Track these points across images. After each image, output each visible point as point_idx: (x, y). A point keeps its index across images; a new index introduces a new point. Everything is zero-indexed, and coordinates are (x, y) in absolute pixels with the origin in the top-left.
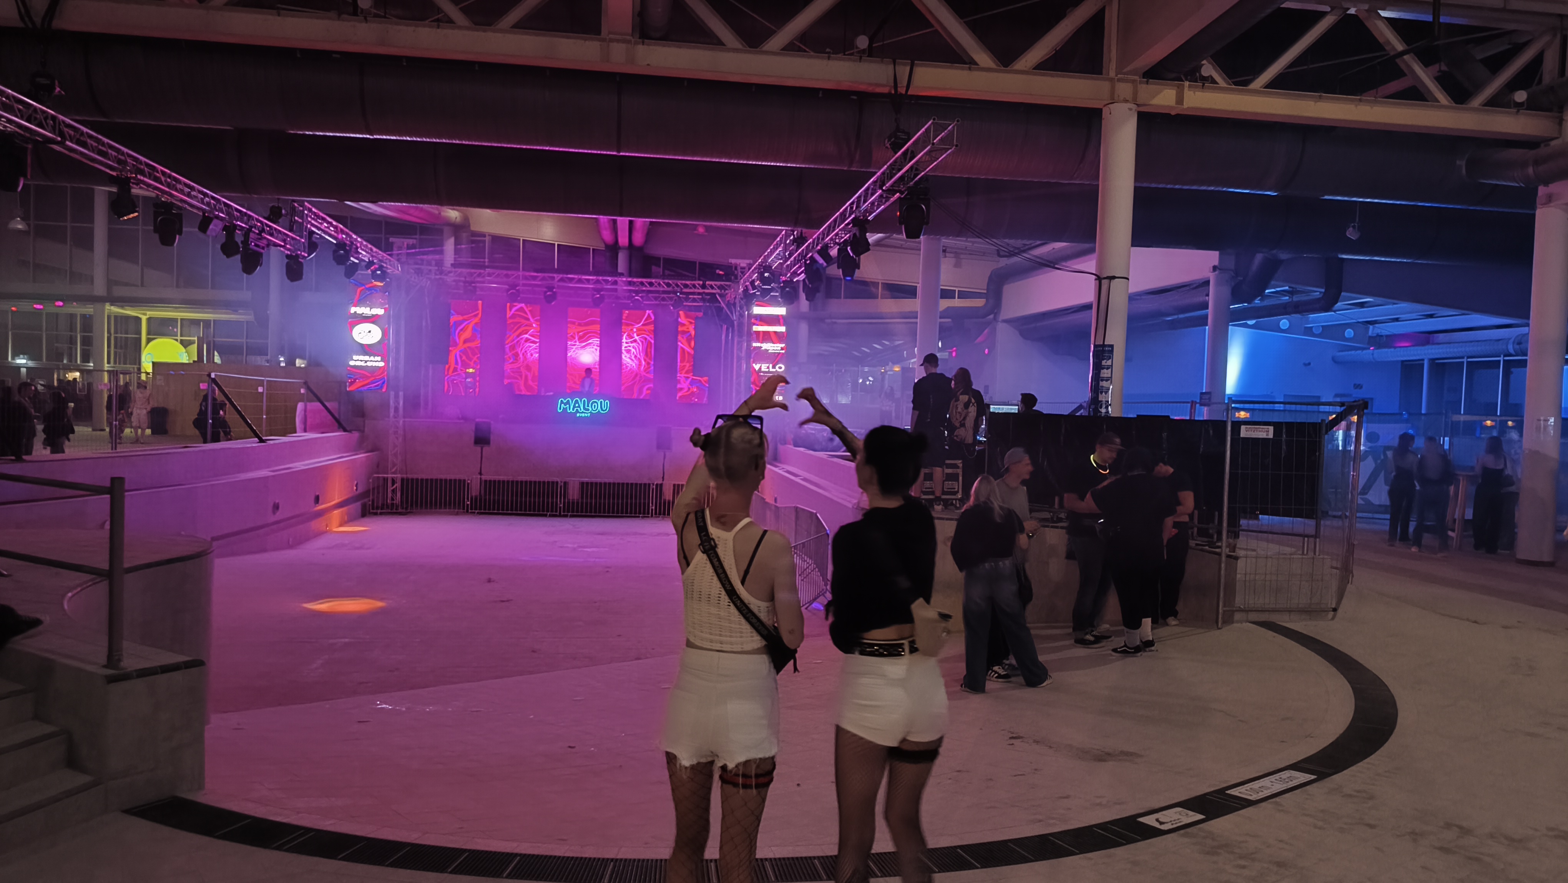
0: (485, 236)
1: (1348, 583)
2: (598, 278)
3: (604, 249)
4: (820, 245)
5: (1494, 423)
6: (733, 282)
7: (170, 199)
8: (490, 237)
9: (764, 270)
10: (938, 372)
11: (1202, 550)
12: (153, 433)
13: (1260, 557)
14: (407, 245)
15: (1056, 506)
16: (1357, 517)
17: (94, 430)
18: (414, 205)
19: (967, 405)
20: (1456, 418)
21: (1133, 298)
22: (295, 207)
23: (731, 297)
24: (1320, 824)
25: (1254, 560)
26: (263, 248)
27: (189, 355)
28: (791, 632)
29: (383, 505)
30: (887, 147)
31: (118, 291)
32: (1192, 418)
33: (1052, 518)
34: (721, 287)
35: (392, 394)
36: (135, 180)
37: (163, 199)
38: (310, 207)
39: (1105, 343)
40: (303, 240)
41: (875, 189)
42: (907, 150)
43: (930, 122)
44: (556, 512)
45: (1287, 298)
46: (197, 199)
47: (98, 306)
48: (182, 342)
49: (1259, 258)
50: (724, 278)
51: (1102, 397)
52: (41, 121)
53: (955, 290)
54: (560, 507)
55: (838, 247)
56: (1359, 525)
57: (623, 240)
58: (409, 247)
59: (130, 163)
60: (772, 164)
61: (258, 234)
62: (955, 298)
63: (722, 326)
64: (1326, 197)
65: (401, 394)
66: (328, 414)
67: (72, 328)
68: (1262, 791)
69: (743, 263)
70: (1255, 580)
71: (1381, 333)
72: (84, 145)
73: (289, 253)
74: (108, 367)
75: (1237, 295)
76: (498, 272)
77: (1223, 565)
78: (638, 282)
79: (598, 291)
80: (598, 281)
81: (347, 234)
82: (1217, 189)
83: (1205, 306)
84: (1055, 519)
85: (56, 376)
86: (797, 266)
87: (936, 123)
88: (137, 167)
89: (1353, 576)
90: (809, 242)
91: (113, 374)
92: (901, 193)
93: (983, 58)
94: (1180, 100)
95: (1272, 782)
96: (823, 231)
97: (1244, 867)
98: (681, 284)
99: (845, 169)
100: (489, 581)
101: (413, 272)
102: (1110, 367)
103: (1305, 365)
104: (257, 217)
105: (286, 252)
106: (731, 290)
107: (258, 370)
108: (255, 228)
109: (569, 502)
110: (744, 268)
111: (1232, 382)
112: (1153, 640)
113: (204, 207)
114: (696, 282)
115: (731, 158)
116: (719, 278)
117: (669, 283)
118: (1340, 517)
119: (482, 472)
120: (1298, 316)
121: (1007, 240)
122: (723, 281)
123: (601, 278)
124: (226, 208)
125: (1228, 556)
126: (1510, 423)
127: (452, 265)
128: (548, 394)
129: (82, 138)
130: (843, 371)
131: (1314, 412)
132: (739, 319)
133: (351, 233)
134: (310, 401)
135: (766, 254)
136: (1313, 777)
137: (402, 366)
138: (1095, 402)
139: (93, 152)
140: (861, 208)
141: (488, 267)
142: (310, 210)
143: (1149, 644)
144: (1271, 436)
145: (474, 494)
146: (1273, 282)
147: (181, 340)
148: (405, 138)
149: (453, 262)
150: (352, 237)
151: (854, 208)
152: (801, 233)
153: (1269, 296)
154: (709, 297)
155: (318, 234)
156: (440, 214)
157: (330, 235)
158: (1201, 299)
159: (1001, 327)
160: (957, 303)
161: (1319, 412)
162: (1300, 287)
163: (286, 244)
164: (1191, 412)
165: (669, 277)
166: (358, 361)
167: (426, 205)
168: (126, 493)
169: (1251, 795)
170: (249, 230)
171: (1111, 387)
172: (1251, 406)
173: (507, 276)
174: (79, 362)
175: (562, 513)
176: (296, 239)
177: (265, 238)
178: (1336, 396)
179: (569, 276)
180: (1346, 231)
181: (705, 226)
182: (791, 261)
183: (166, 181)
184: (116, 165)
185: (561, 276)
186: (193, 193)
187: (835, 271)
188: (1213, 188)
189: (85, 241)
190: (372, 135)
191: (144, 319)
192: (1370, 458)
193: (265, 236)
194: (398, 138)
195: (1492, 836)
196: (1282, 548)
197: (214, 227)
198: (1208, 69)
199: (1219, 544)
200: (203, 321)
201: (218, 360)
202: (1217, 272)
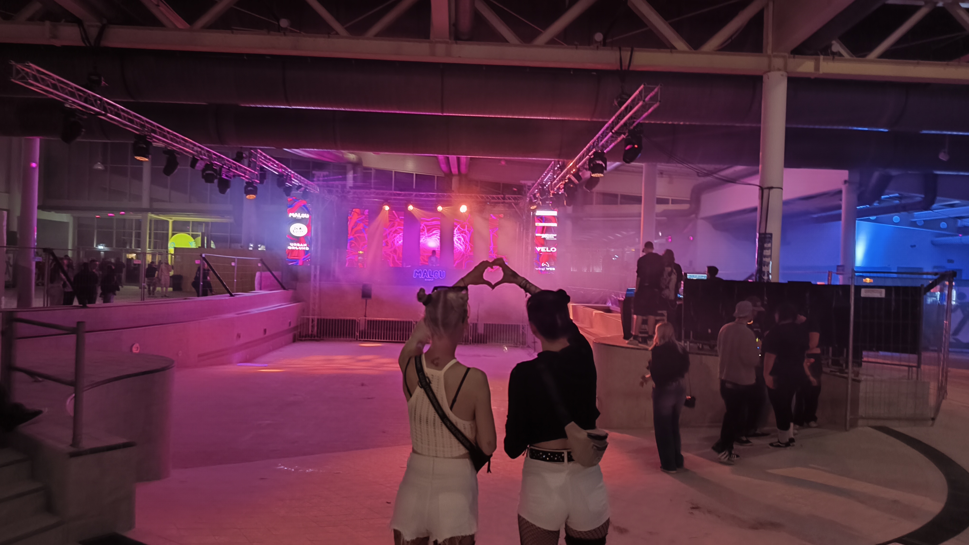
0: (370, 169)
1: (943, 400)
2: (439, 194)
3: (443, 176)
4: (574, 170)
6: (522, 195)
7: (173, 148)
8: (375, 170)
9: (541, 187)
10: (653, 252)
11: (834, 375)
12: (174, 290)
13: (877, 381)
16: (949, 351)
18: (326, 150)
21: (786, 203)
22: (252, 152)
23: (522, 204)
25: (872, 383)
26: (231, 178)
27: (196, 243)
28: (487, 443)
29: (306, 335)
30: (615, 103)
31: (156, 205)
32: (829, 284)
34: (515, 199)
35: (313, 267)
36: (150, 137)
37: (169, 148)
38: (262, 152)
39: (767, 232)
40: (256, 173)
41: (608, 132)
42: (628, 105)
43: (642, 87)
45: (898, 201)
46: (189, 148)
47: (144, 214)
48: (192, 236)
49: (876, 175)
50: (517, 193)
51: (764, 269)
52: (93, 102)
53: (669, 199)
57: (455, 170)
58: (324, 176)
59: (147, 126)
61: (228, 169)
62: (669, 204)
63: (516, 223)
64: (924, 132)
65: (318, 267)
66: (275, 279)
67: (130, 228)
69: (529, 183)
70: (873, 397)
71: (967, 225)
72: (119, 116)
73: (247, 180)
74: (150, 250)
75: (861, 200)
76: (379, 191)
77: (850, 386)
78: (463, 196)
79: (439, 202)
80: (438, 196)
81: (285, 169)
82: (845, 128)
83: (839, 207)
86: (560, 183)
87: (646, 87)
88: (152, 129)
90: (567, 168)
93: (680, 44)
94: (817, 68)
96: (576, 160)
98: (490, 197)
99: (589, 120)
100: (363, 385)
101: (327, 191)
102: (770, 248)
103: (912, 246)
104: (227, 158)
106: (521, 200)
107: (234, 252)
108: (226, 165)
110: (529, 186)
111: (860, 258)
112: (795, 439)
113: (194, 153)
114: (499, 196)
116: (514, 193)
117: (483, 196)
118: (936, 350)
119: (366, 315)
120: (906, 213)
122: (517, 195)
124: (207, 153)
125: (854, 380)
127: (351, 187)
128: (407, 266)
129: (118, 112)
130: (597, 251)
131: (915, 279)
132: (527, 219)
133: (287, 168)
134: (264, 271)
135: (543, 176)
137: (319, 249)
138: (760, 272)
139: (125, 120)
140: (599, 144)
141: (373, 189)
142: (261, 154)
143: (793, 441)
144: (883, 295)
145: (361, 329)
146: (887, 191)
147: (192, 234)
148: (313, 108)
149: (352, 185)
150: (288, 171)
151: (595, 145)
152: (563, 162)
153: (884, 200)
154: (507, 205)
155: (266, 169)
156: (343, 156)
157: (274, 169)
158: (836, 203)
159: (700, 222)
160: (670, 207)
161: (920, 279)
162: (905, 194)
163: (245, 175)
164: (828, 279)
165: (483, 193)
166: (293, 246)
170: (222, 167)
171: (771, 262)
172: (875, 275)
173: (384, 193)
174: (134, 248)
176: (252, 172)
177: (232, 172)
178: (935, 267)
179: (420, 193)
180: (939, 155)
181: (505, 160)
182: (557, 181)
183: (170, 137)
184: (139, 128)
185: (417, 193)
186: (188, 144)
189: (137, 175)
190: (291, 106)
191: (171, 221)
193: (232, 170)
194: (308, 108)
197: (199, 165)
198: (836, 47)
199: (846, 371)
200: (204, 222)
201: (213, 246)
202: (847, 185)
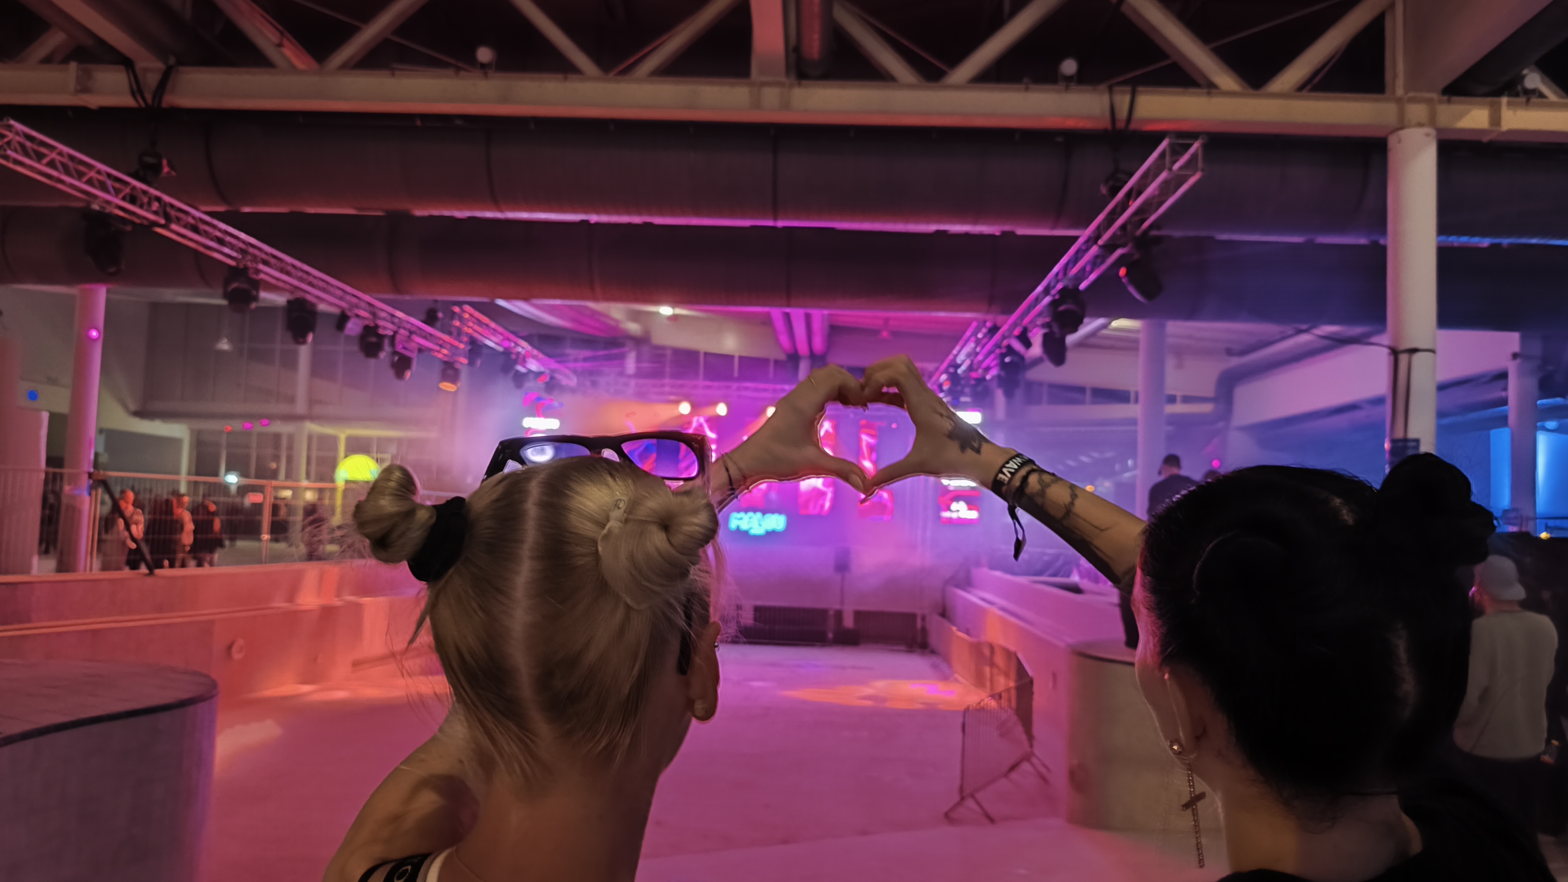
0: (664, 348)
2: (775, 386)
3: (785, 359)
4: (1018, 329)
7: (304, 297)
8: (671, 350)
22: (455, 311)
26: (412, 352)
30: (1102, 193)
31: (318, 410)
36: (256, 270)
39: (1407, 437)
40: (462, 346)
43: (1165, 143)
46: (334, 297)
47: (300, 424)
48: (377, 460)
52: (143, 202)
53: (1181, 395)
57: (803, 348)
58: (585, 360)
59: (251, 252)
61: (407, 337)
67: (278, 446)
72: (195, 230)
73: (445, 358)
80: (775, 390)
81: (510, 339)
83: (1504, 402)
86: (990, 359)
87: (1174, 143)
88: (261, 258)
90: (1005, 327)
92: (1124, 246)
93: (1226, 80)
94: (1496, 119)
96: (1021, 312)
104: (410, 320)
105: (442, 357)
108: (405, 330)
109: (741, 628)
113: (343, 304)
123: (778, 386)
124: (371, 307)
127: (633, 375)
129: (192, 223)
133: (515, 338)
139: (208, 238)
140: (1070, 273)
141: (665, 378)
142: (471, 314)
147: (372, 457)
150: (515, 342)
151: (1060, 278)
155: (481, 341)
156: (618, 326)
157: (495, 343)
158: (1499, 394)
159: (1233, 436)
160: (1179, 408)
163: (441, 348)
170: (397, 332)
176: (455, 345)
177: (416, 341)
179: (744, 385)
182: (983, 355)
183: (297, 274)
184: (232, 253)
185: (739, 384)
186: (331, 289)
190: (504, 214)
191: (342, 437)
193: (416, 338)
197: (352, 326)
198: (1533, 80)
200: (395, 438)
202: (1518, 361)
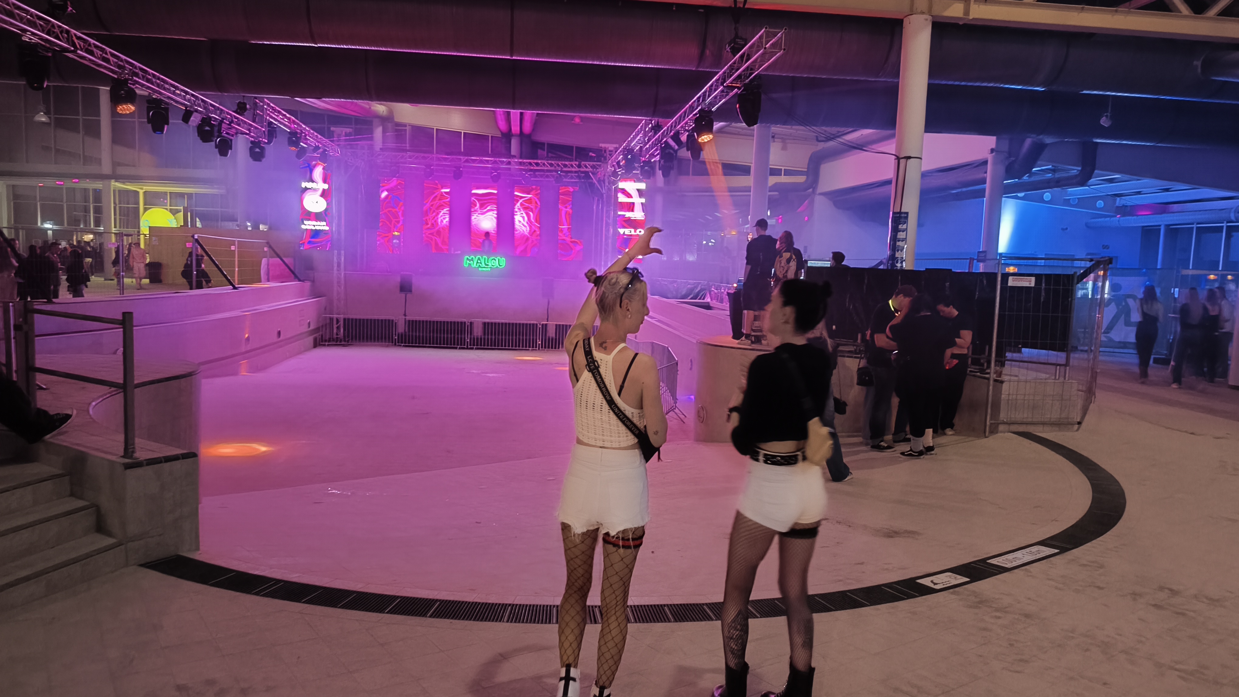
0: (405, 126)
1: (1091, 402)
2: (495, 159)
3: (500, 136)
4: (673, 132)
5: (1216, 277)
6: (603, 162)
7: (160, 97)
8: (411, 127)
9: (628, 152)
10: (767, 234)
11: (974, 376)
12: (151, 282)
13: (1020, 382)
14: (345, 133)
15: (859, 341)
16: (1100, 352)
17: (105, 280)
18: (350, 101)
19: (788, 261)
20: (1185, 272)
21: (925, 175)
22: (257, 102)
23: (601, 174)
24: (1061, 586)
25: (1016, 383)
26: (233, 136)
27: (177, 222)
28: (656, 433)
29: (330, 339)
30: (727, 51)
31: (121, 171)
32: (970, 271)
33: (855, 350)
34: (593, 167)
35: (335, 251)
36: (132, 81)
37: (154, 97)
38: (269, 102)
39: (902, 211)
40: (264, 129)
41: (718, 86)
42: (744, 53)
43: (763, 31)
44: (464, 345)
45: (1050, 175)
46: (180, 97)
47: (106, 182)
48: (171, 211)
49: (1028, 142)
50: (595, 159)
51: (898, 255)
52: (58, 34)
53: (782, 169)
54: (468, 342)
55: (687, 133)
56: (1101, 358)
57: (516, 129)
58: (346, 135)
59: (127, 67)
60: (635, 65)
61: (228, 125)
62: (781, 175)
63: (593, 198)
64: (1085, 92)
65: (343, 252)
66: (286, 268)
67: (86, 200)
68: (1015, 561)
69: (611, 147)
70: (1016, 399)
71: (1126, 204)
72: (91, 53)
73: (253, 139)
74: (115, 230)
75: (1010, 172)
76: (417, 154)
77: (991, 388)
78: (527, 162)
79: (496, 170)
80: (495, 162)
81: (298, 124)
82: (995, 85)
83: (984, 181)
84: (858, 351)
85: (75, 238)
86: (654, 149)
87: (768, 31)
88: (133, 71)
89: (1095, 397)
90: (664, 129)
91: (119, 235)
92: (739, 88)
94: (967, 12)
95: (1023, 554)
96: (675, 120)
97: (999, 618)
98: (562, 164)
99: (694, 69)
100: (413, 398)
101: (350, 154)
102: (905, 230)
103: (1063, 229)
104: (227, 111)
105: (251, 139)
106: (601, 169)
107: (231, 233)
108: (226, 119)
109: (474, 338)
110: (610, 151)
111: (1003, 244)
112: (933, 447)
113: (186, 103)
114: (573, 163)
115: (602, 61)
116: (591, 159)
117: (552, 164)
118: (1086, 351)
119: (407, 314)
120: (1059, 189)
121: (824, 128)
122: (595, 162)
123: (497, 159)
124: (203, 103)
125: (995, 381)
126: (1230, 277)
127: (381, 149)
128: (456, 252)
129: (89, 48)
130: (691, 234)
131: (1068, 267)
132: (607, 192)
133: (301, 124)
134: (272, 257)
135: (630, 139)
136: (1057, 551)
137: (343, 230)
138: (893, 258)
140: (706, 101)
141: (409, 151)
142: (268, 105)
143: (930, 449)
144: (1033, 285)
145: (400, 331)
146: (1039, 162)
147: (170, 209)
148: (342, 47)
149: (381, 147)
150: (302, 127)
151: (701, 101)
152: (658, 122)
153: (1035, 173)
154: (583, 175)
155: (275, 124)
156: (370, 108)
157: (285, 125)
158: (980, 176)
160: (783, 179)
161: (1073, 267)
162: (1061, 166)
163: (250, 132)
164: (970, 267)
165: (552, 158)
166: (309, 225)
167: (360, 101)
168: (135, 328)
169: (1007, 564)
170: (221, 122)
171: (906, 246)
172: (1018, 261)
173: (424, 158)
174: (92, 227)
175: (469, 347)
176: (258, 128)
177: (234, 127)
178: (1088, 254)
180: (1100, 120)
181: (581, 117)
182: (650, 145)
183: (156, 82)
184: (117, 70)
185: (466, 158)
186: (178, 92)
187: (685, 153)
188: (992, 85)
189: (94, 130)
190: (316, 44)
191: (141, 192)
192: (1113, 305)
193: (234, 125)
194: (337, 46)
195: (1196, 597)
196: (1039, 374)
197: (194, 119)
199: (988, 371)
200: (187, 194)
201: (199, 224)
202: (994, 154)
